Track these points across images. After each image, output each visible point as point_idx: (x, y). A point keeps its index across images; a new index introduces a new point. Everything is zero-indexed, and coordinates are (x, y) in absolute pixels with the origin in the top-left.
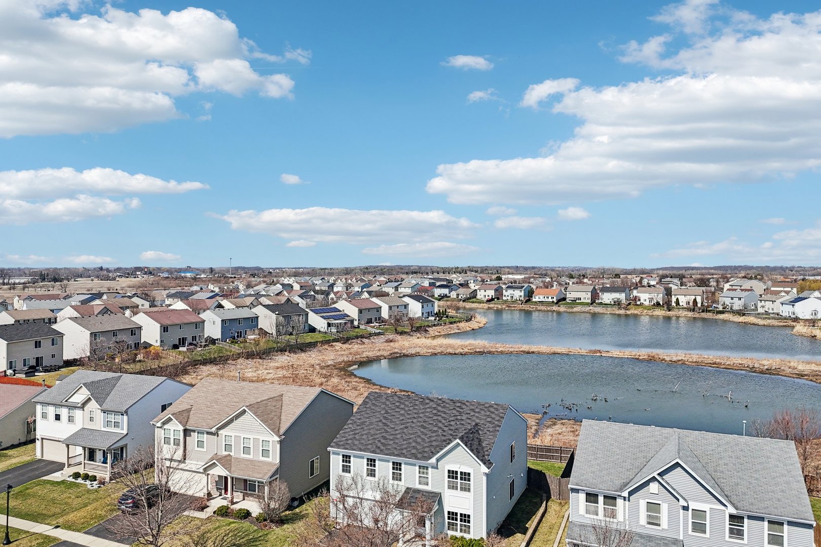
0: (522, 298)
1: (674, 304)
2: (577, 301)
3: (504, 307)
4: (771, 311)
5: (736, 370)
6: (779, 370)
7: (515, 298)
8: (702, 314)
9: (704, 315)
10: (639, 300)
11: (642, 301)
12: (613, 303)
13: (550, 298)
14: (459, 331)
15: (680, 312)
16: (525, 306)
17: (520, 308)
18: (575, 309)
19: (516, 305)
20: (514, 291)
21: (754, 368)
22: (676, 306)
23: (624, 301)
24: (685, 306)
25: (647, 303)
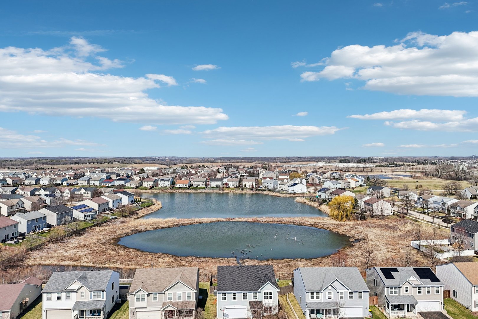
0: (170, 186)
1: (244, 187)
2: (198, 186)
3: (161, 191)
4: (284, 189)
5: (288, 224)
6: (303, 223)
7: (165, 186)
8: (257, 191)
9: (258, 192)
10: (228, 185)
11: (229, 185)
12: (216, 187)
13: (185, 185)
14: (153, 211)
15: (247, 191)
16: (172, 190)
17: (169, 192)
18: (199, 191)
19: (167, 190)
20: (165, 181)
21: (294, 222)
22: (245, 187)
23: (221, 186)
24: (249, 187)
25: (231, 186)
